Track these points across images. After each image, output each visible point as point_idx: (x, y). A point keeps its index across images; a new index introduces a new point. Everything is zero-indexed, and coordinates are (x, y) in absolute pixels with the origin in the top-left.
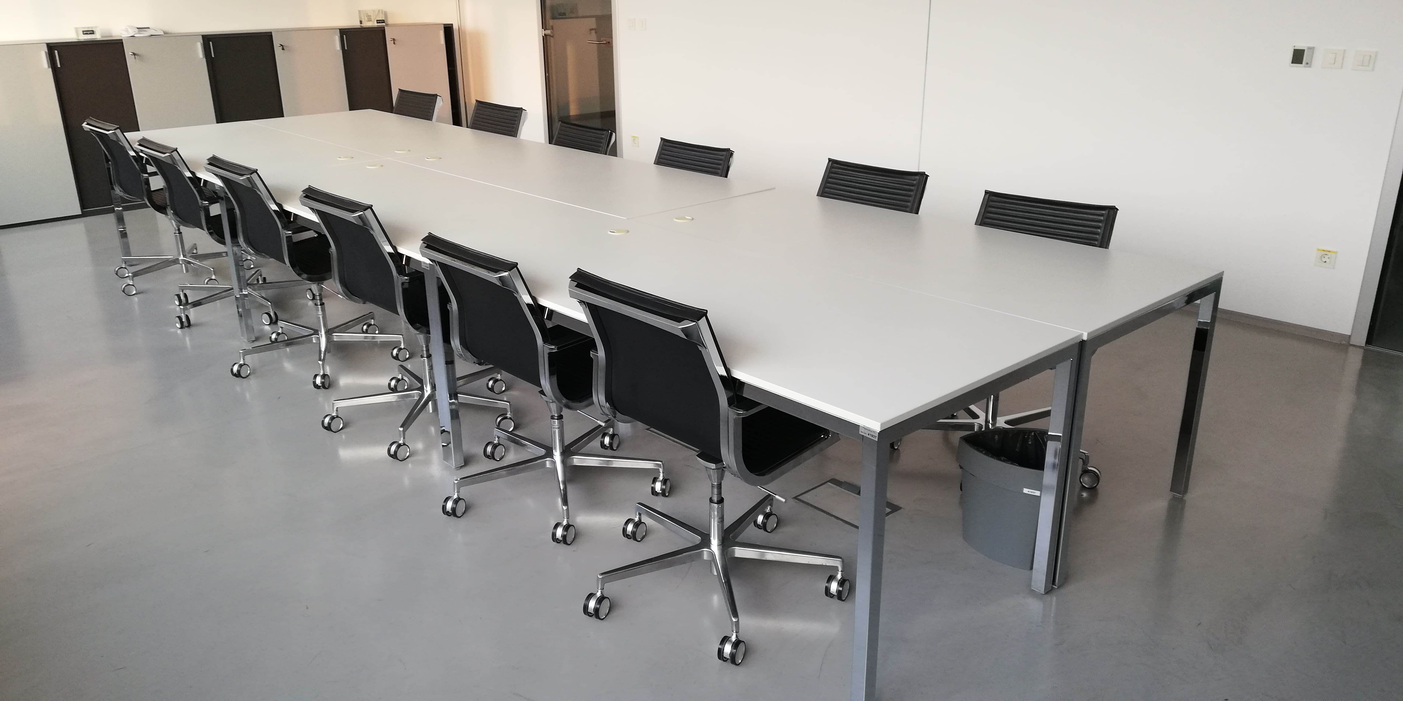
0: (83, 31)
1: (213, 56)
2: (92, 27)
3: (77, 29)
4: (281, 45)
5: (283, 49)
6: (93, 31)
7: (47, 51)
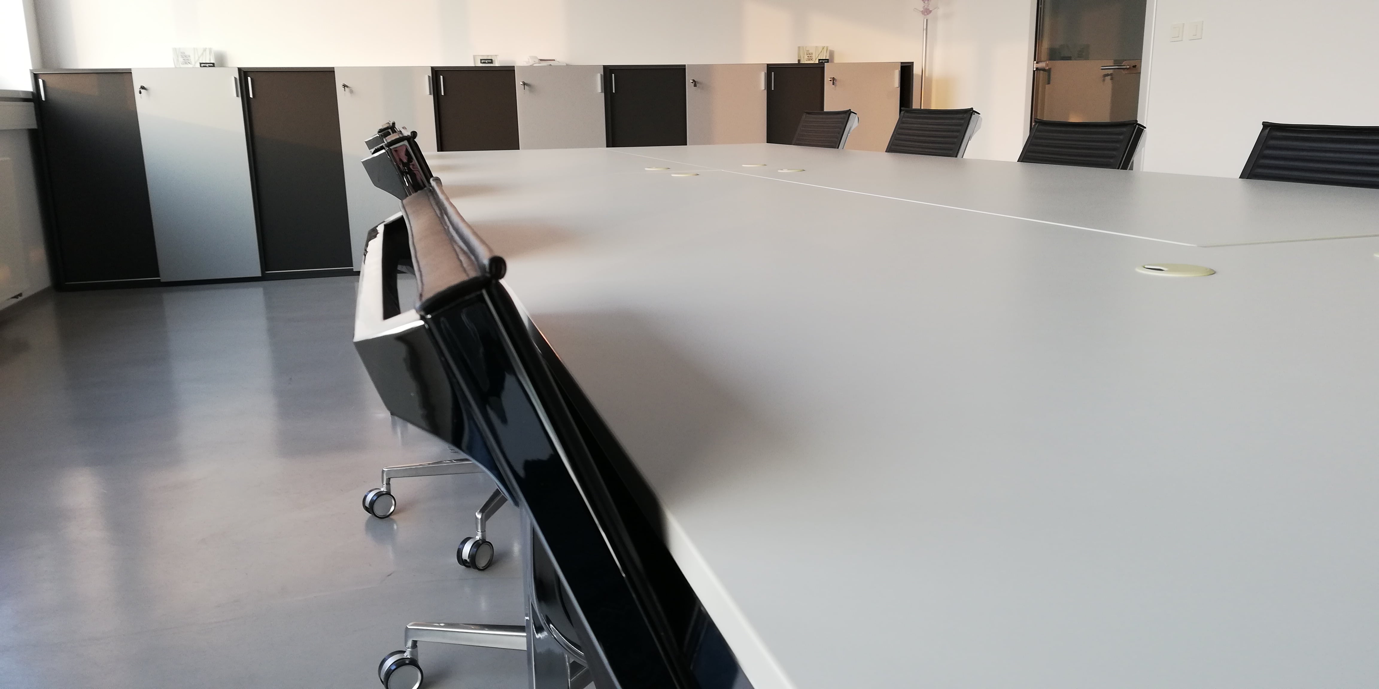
0: (481, 60)
1: (614, 92)
2: (491, 56)
3: (474, 57)
4: (694, 80)
5: (695, 85)
6: (492, 60)
7: (430, 75)
